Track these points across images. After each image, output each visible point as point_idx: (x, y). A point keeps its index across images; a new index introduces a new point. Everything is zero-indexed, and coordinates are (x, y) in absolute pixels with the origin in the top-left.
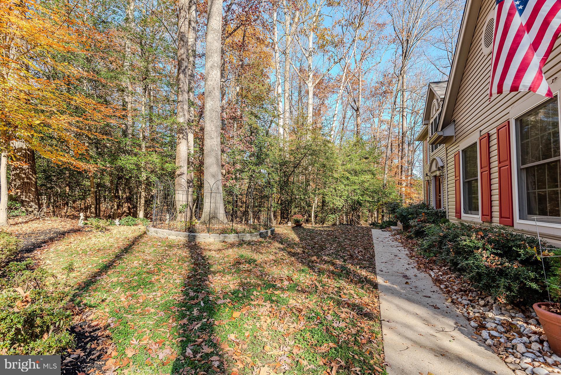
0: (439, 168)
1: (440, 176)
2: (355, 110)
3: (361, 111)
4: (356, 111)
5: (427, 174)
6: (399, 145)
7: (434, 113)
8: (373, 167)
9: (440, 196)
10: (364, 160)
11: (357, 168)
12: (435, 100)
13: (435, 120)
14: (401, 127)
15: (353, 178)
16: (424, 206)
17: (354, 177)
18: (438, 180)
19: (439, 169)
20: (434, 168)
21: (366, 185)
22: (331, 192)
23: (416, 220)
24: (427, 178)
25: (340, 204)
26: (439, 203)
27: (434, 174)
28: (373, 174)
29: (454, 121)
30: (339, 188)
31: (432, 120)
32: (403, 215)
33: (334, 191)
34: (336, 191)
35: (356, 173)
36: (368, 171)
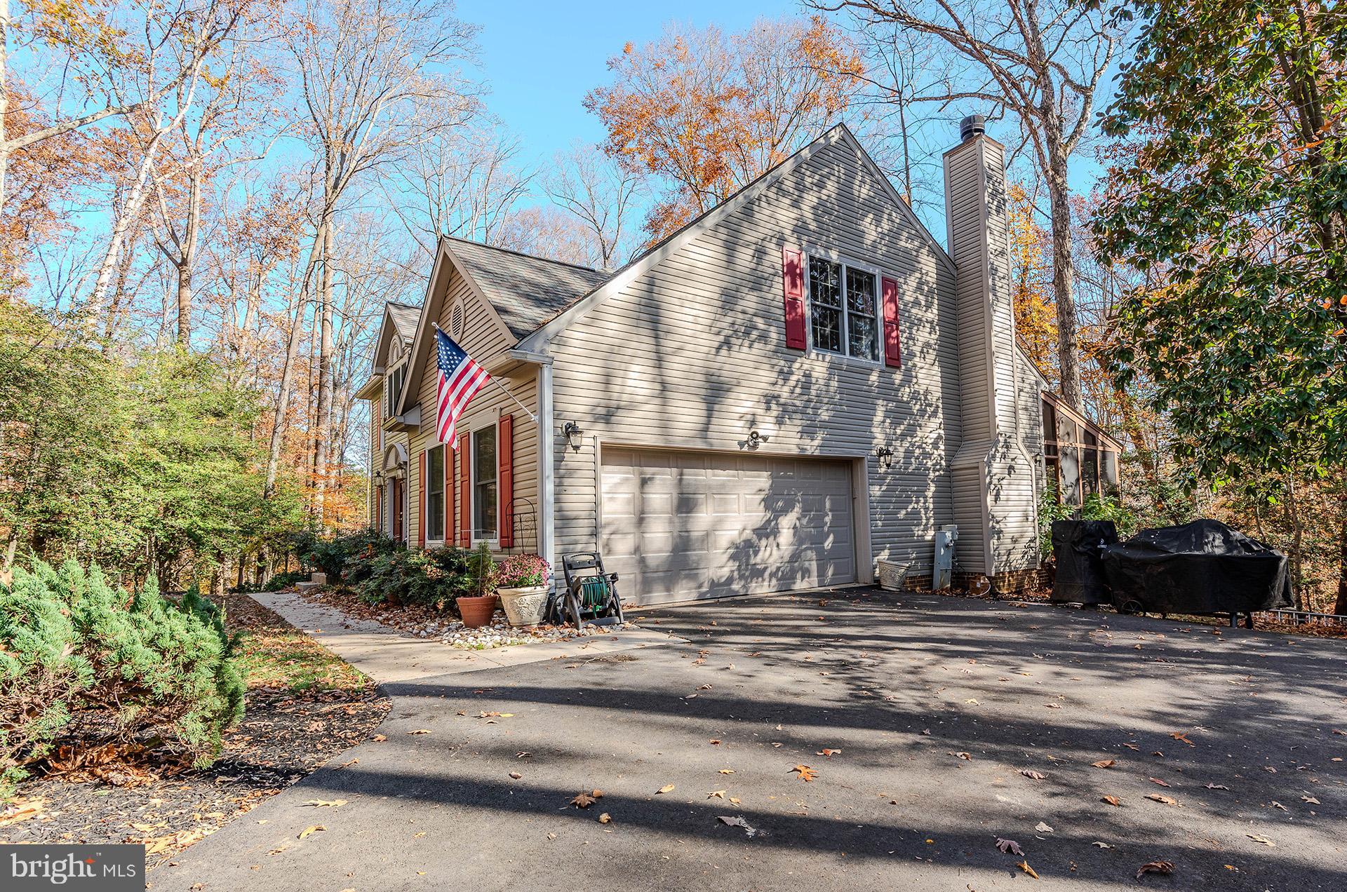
0: (400, 464)
1: (402, 479)
2: (174, 262)
3: (191, 267)
4: (179, 266)
5: (378, 473)
6: (311, 388)
7: (395, 360)
8: (238, 439)
9: (401, 516)
10: (213, 420)
11: (189, 439)
12: (395, 337)
13: (397, 372)
14: (317, 343)
15: (176, 468)
16: (374, 533)
17: (175, 466)
18: (398, 486)
19: (400, 467)
20: (392, 463)
21: (218, 488)
22: (93, 504)
23: (358, 556)
24: (378, 481)
25: (127, 540)
26: (398, 527)
27: (392, 474)
28: (239, 459)
29: (420, 404)
30: (126, 494)
31: (390, 371)
32: (329, 555)
33: (104, 501)
34: (111, 502)
35: (184, 453)
36: (224, 449)
